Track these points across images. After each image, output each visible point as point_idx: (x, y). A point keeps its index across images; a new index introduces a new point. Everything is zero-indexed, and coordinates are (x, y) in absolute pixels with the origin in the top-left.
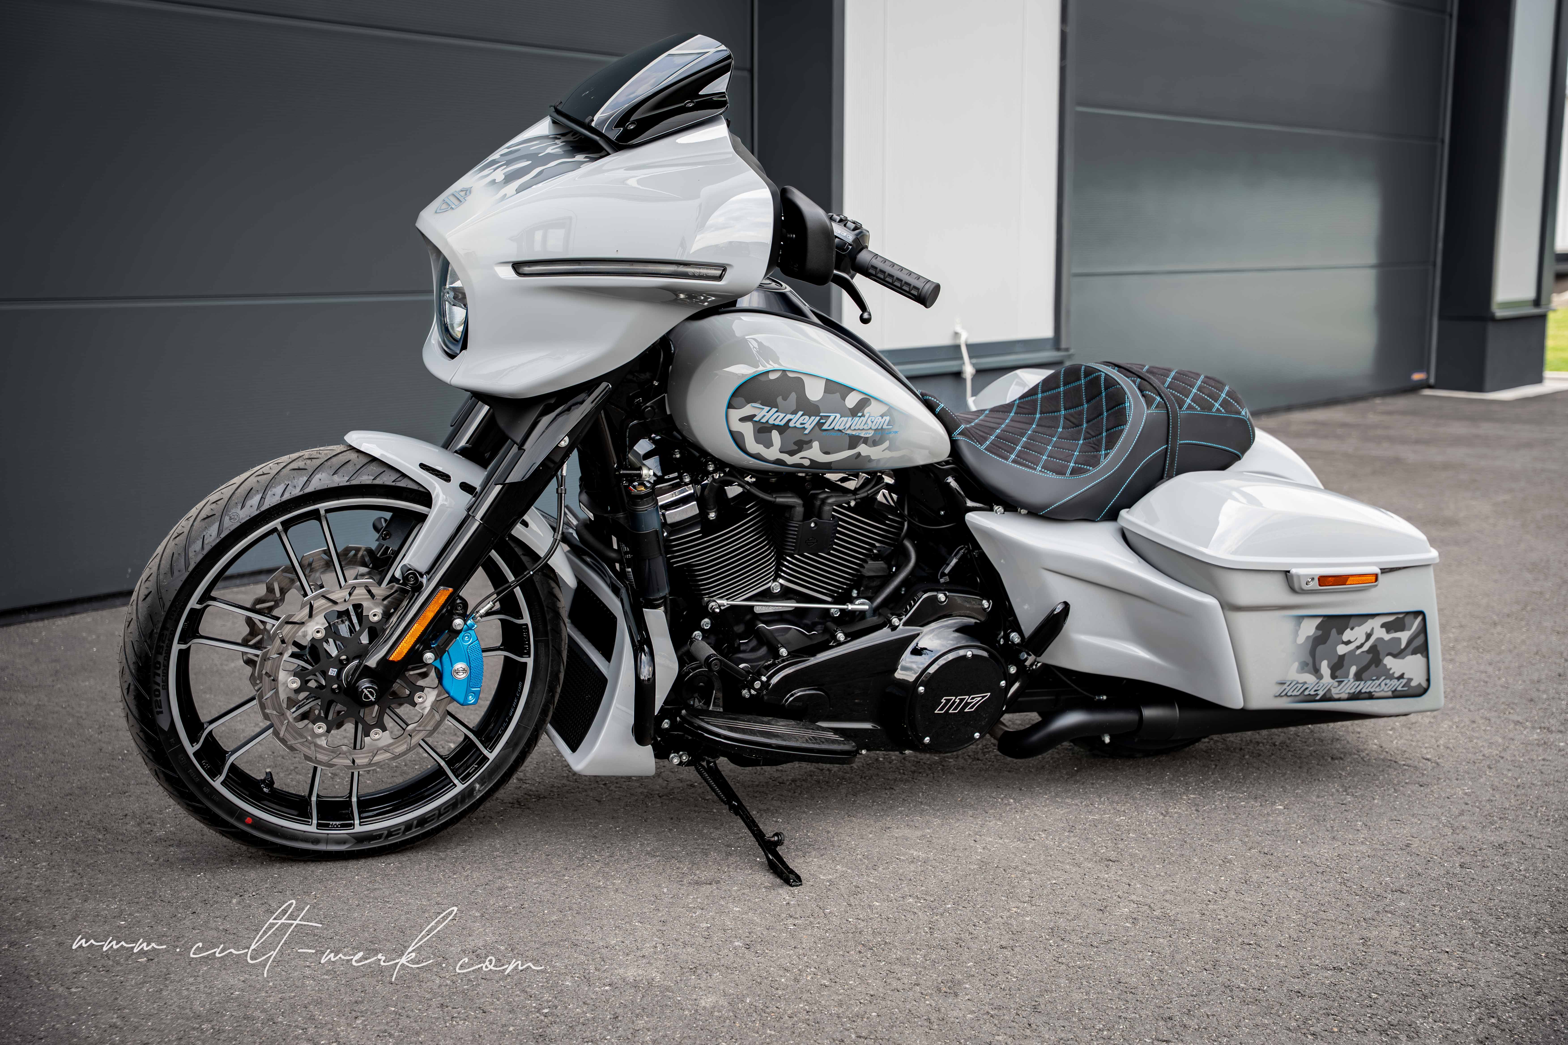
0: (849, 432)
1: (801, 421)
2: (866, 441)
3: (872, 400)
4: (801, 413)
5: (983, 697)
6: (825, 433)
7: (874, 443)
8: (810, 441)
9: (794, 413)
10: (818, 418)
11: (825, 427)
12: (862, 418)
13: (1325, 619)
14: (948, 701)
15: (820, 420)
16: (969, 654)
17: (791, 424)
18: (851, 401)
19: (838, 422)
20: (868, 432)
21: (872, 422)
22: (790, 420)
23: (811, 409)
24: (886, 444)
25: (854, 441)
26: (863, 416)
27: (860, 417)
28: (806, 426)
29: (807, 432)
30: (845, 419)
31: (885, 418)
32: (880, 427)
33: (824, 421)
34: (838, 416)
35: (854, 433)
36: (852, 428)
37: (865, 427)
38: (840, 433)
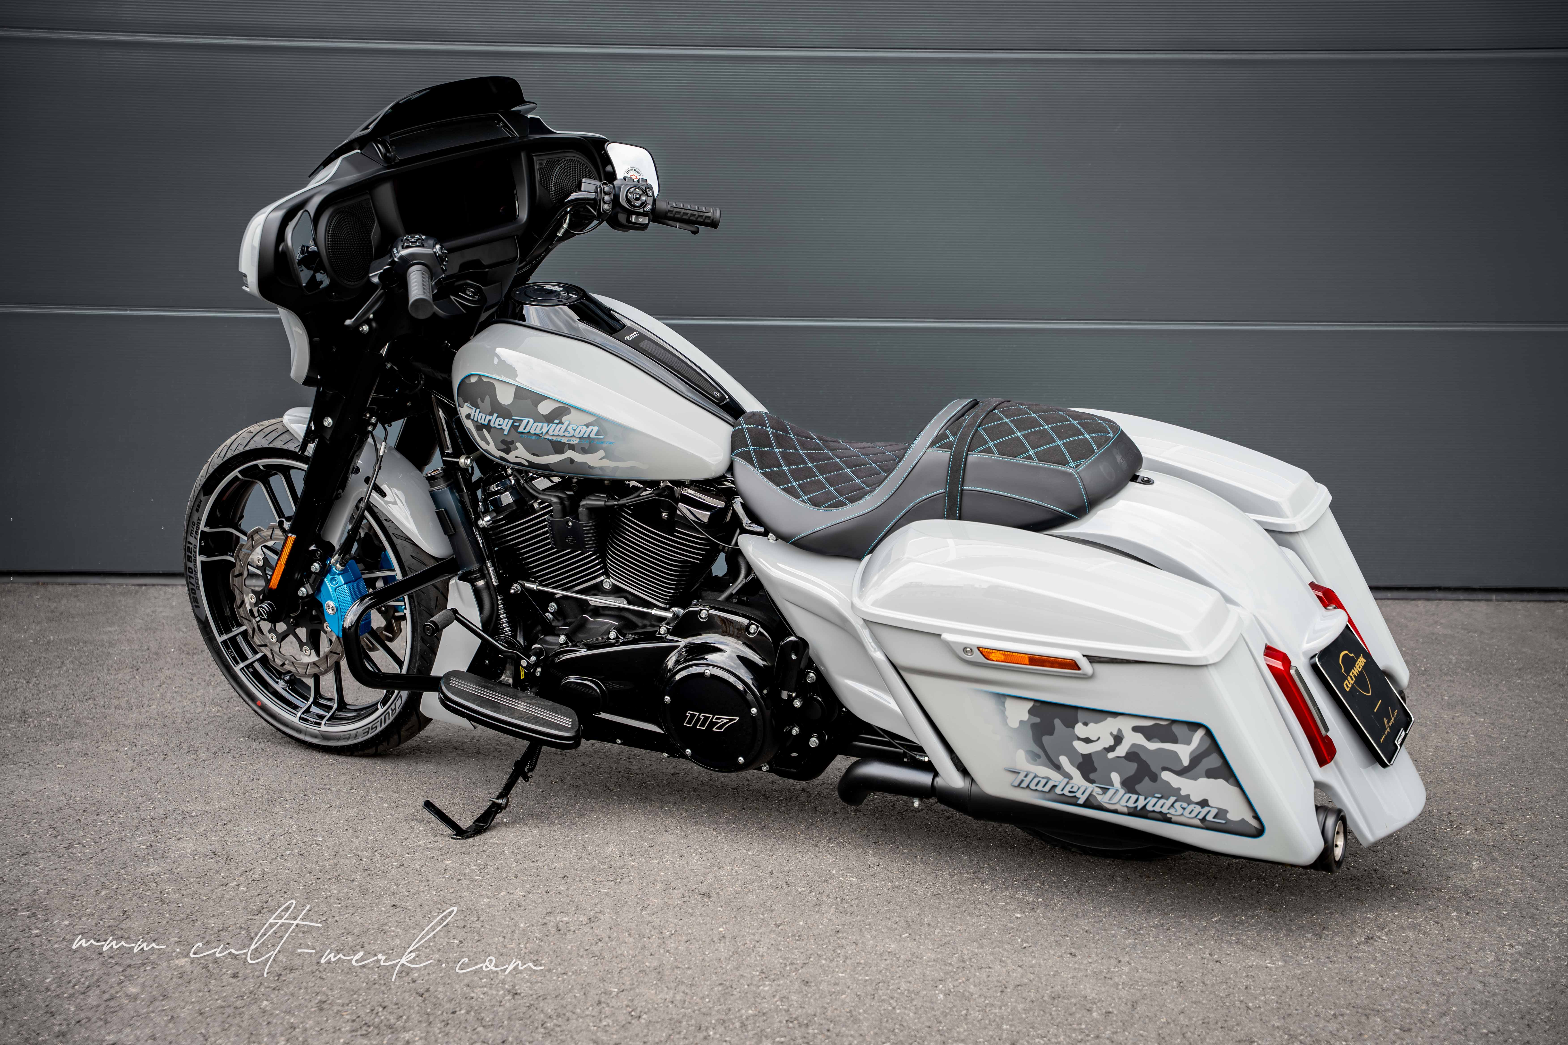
0: (547, 437)
1: (497, 422)
2: (572, 447)
3: (572, 410)
4: (495, 415)
5: (731, 720)
6: (522, 436)
7: (584, 451)
8: (512, 442)
9: (491, 414)
10: (511, 421)
11: (521, 429)
12: (560, 426)
13: (1038, 704)
14: (693, 716)
15: (513, 423)
16: (707, 673)
17: (492, 424)
18: (544, 408)
19: (530, 426)
20: (572, 439)
21: (575, 430)
22: (490, 421)
23: (504, 412)
24: (601, 453)
25: (558, 447)
26: (561, 423)
27: (558, 424)
28: (503, 427)
29: (506, 432)
30: (540, 425)
31: (590, 428)
32: (586, 436)
33: (518, 424)
34: (532, 421)
35: (554, 438)
36: (550, 432)
37: (566, 434)
38: (538, 438)
